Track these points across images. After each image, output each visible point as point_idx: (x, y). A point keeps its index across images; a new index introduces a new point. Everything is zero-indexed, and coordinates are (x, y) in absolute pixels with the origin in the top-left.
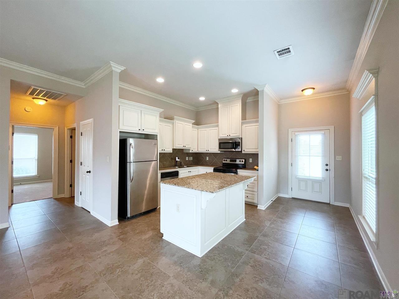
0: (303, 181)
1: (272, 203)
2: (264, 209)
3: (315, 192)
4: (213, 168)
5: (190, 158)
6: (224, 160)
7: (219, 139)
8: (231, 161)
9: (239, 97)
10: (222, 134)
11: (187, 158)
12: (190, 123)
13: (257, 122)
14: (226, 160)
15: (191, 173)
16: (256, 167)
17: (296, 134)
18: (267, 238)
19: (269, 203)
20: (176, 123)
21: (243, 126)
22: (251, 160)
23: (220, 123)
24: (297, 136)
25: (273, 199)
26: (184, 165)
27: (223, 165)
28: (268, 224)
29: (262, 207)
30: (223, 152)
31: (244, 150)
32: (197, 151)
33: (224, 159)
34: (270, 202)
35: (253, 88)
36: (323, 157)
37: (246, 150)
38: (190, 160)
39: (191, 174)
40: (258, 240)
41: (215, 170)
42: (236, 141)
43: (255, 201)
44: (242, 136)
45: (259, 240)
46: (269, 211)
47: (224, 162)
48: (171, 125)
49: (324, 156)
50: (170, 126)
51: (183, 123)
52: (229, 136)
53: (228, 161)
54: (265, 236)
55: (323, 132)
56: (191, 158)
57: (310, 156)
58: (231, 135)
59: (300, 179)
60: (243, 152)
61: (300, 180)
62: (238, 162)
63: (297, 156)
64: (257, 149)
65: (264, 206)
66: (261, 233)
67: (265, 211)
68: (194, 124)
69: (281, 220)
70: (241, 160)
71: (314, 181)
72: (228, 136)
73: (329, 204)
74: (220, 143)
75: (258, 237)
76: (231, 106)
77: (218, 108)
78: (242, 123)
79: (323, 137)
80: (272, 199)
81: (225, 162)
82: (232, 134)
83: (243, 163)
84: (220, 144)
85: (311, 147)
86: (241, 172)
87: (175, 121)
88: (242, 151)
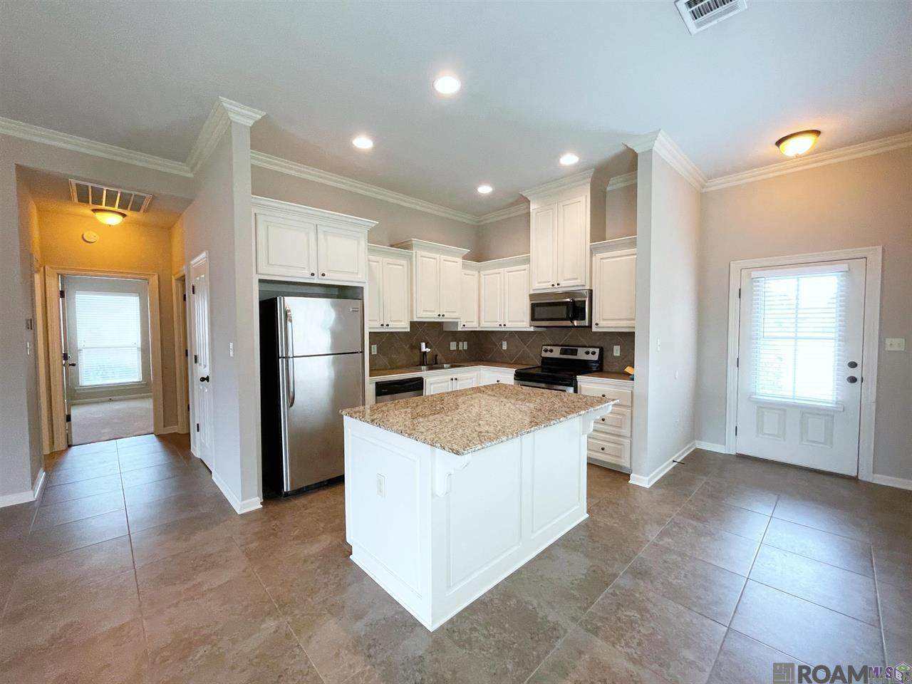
0: (771, 408)
1: (674, 467)
2: (648, 486)
3: (808, 441)
4: (512, 371)
5: (461, 343)
6: (546, 351)
7: (532, 296)
8: (563, 352)
9: (584, 178)
10: (539, 283)
11: (453, 346)
12: (458, 257)
13: (633, 244)
14: (551, 351)
15: (459, 382)
16: (628, 370)
17: (754, 274)
18: (642, 583)
19: (666, 468)
20: (419, 257)
21: (594, 258)
22: (617, 351)
23: (533, 254)
24: (758, 281)
25: (680, 456)
26: (444, 361)
27: (543, 362)
28: (652, 533)
29: (643, 479)
30: (545, 329)
31: (597, 324)
32: (477, 326)
33: (544, 348)
34: (669, 465)
35: (622, 148)
36: (839, 341)
37: (602, 323)
38: (461, 348)
39: (458, 386)
40: (613, 587)
41: (520, 376)
42: (576, 300)
43: (625, 463)
44: (591, 286)
45: (618, 587)
46: (661, 491)
47: (544, 355)
48: (404, 262)
49: (845, 339)
50: (403, 265)
51: (437, 256)
52: (556, 286)
53: (556, 353)
54: (640, 573)
55: (844, 267)
56: (464, 346)
57: (796, 338)
58: (563, 283)
59: (765, 403)
60: (594, 329)
61: (764, 408)
62: (581, 355)
63: (757, 339)
64: (633, 319)
65: (647, 479)
66: (626, 562)
67: (649, 491)
68: (465, 258)
69: (695, 523)
70: (591, 350)
71: (808, 413)
72: (553, 285)
73: (855, 479)
74: (532, 304)
75: (615, 576)
76: (561, 204)
77: (528, 214)
78: (591, 250)
79: (842, 281)
80: (676, 456)
81: (548, 355)
82: (565, 280)
83: (596, 358)
84: (534, 307)
85: (799, 311)
86: (588, 384)
87: (414, 252)
88: (591, 327)
